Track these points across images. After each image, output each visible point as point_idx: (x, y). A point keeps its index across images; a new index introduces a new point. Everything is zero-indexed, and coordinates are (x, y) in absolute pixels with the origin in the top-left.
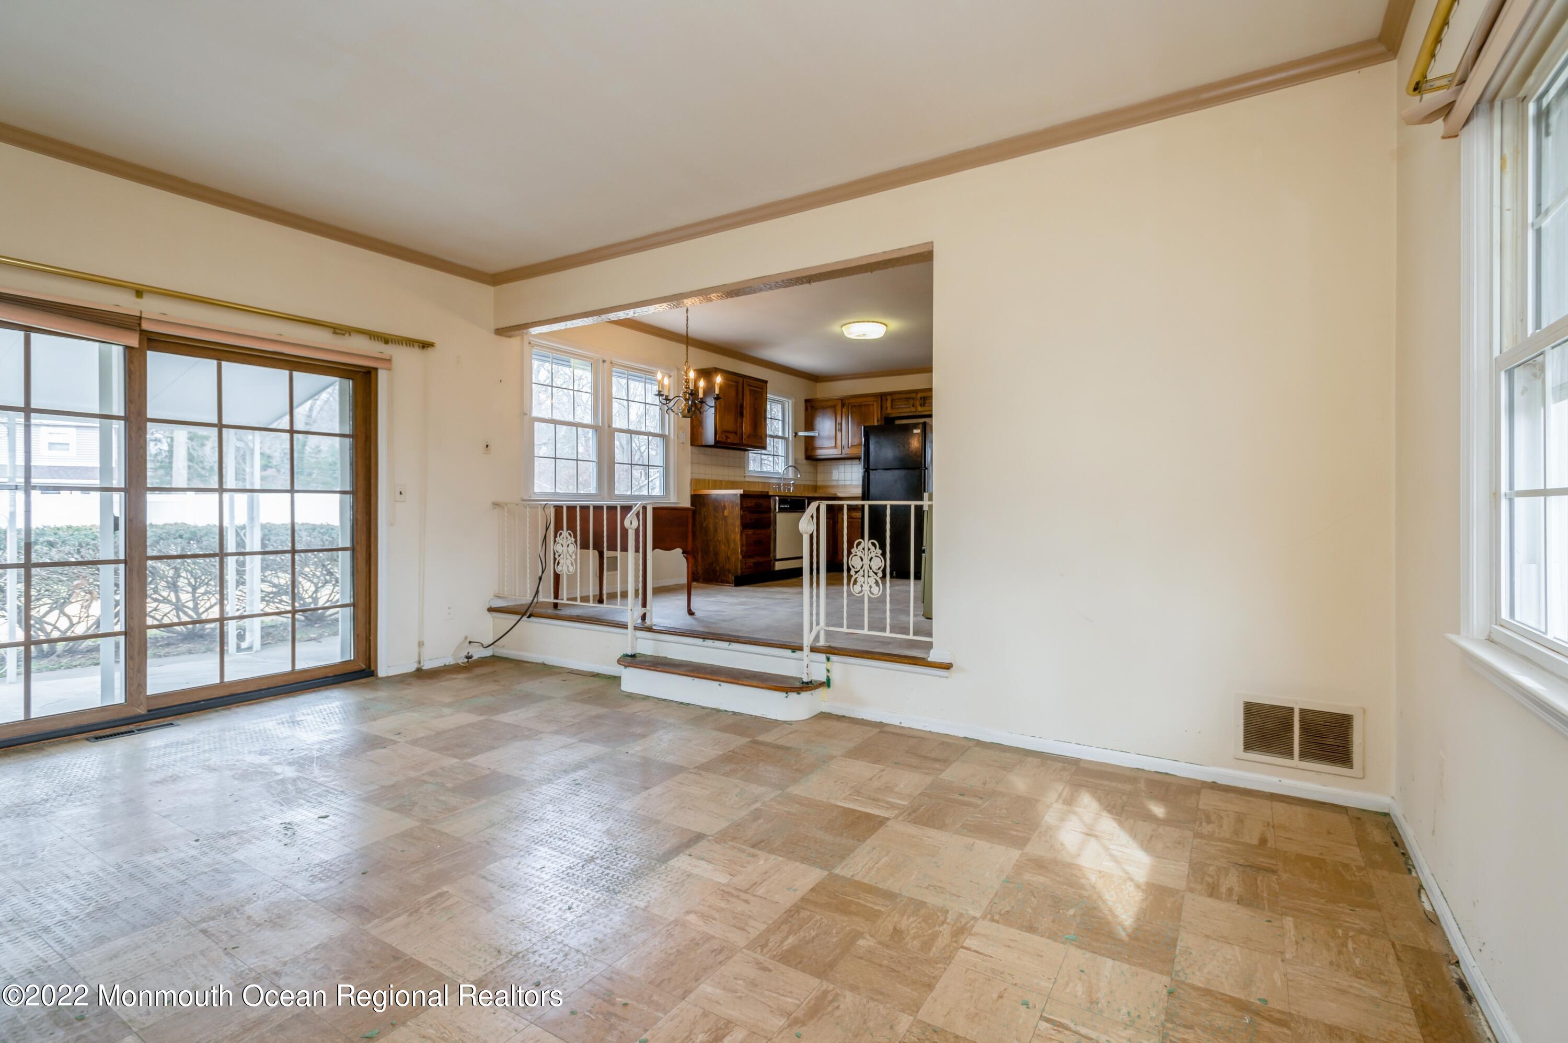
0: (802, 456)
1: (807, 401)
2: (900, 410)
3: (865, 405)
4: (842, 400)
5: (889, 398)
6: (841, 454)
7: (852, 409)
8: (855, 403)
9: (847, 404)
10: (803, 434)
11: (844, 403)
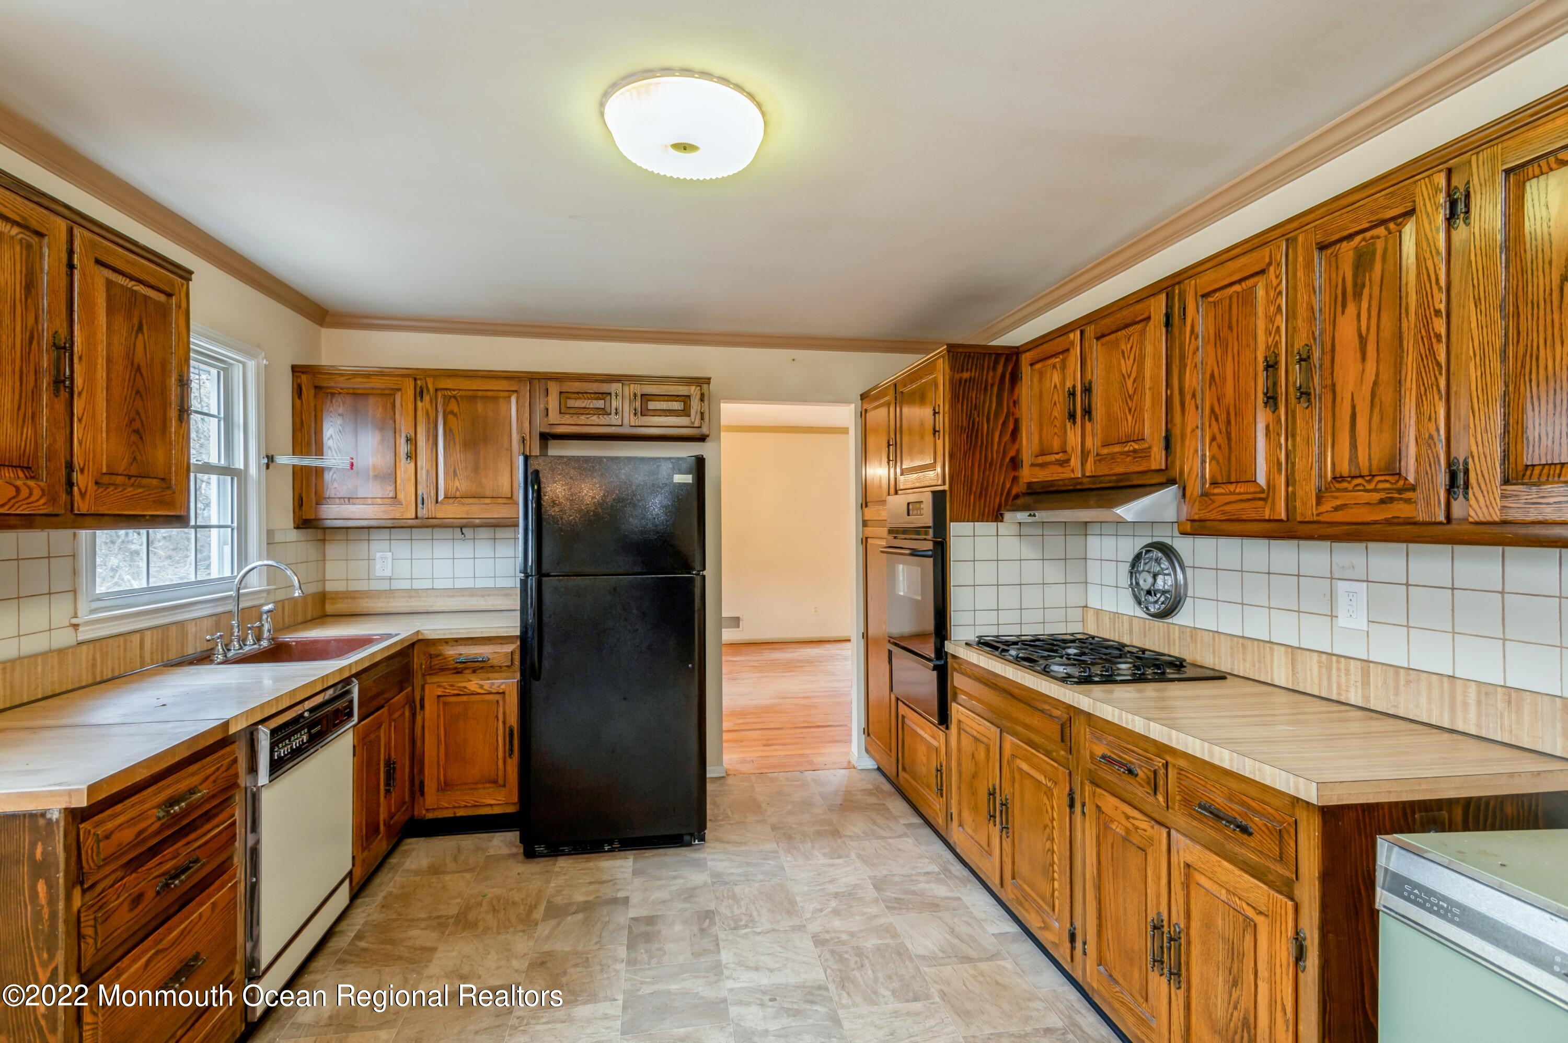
0: (285, 519)
1: (298, 372)
2: (583, 420)
3: (484, 398)
4: (415, 379)
5: (554, 389)
6: (417, 518)
7: (445, 404)
8: (454, 390)
9: (432, 390)
10: (286, 460)
11: (421, 387)
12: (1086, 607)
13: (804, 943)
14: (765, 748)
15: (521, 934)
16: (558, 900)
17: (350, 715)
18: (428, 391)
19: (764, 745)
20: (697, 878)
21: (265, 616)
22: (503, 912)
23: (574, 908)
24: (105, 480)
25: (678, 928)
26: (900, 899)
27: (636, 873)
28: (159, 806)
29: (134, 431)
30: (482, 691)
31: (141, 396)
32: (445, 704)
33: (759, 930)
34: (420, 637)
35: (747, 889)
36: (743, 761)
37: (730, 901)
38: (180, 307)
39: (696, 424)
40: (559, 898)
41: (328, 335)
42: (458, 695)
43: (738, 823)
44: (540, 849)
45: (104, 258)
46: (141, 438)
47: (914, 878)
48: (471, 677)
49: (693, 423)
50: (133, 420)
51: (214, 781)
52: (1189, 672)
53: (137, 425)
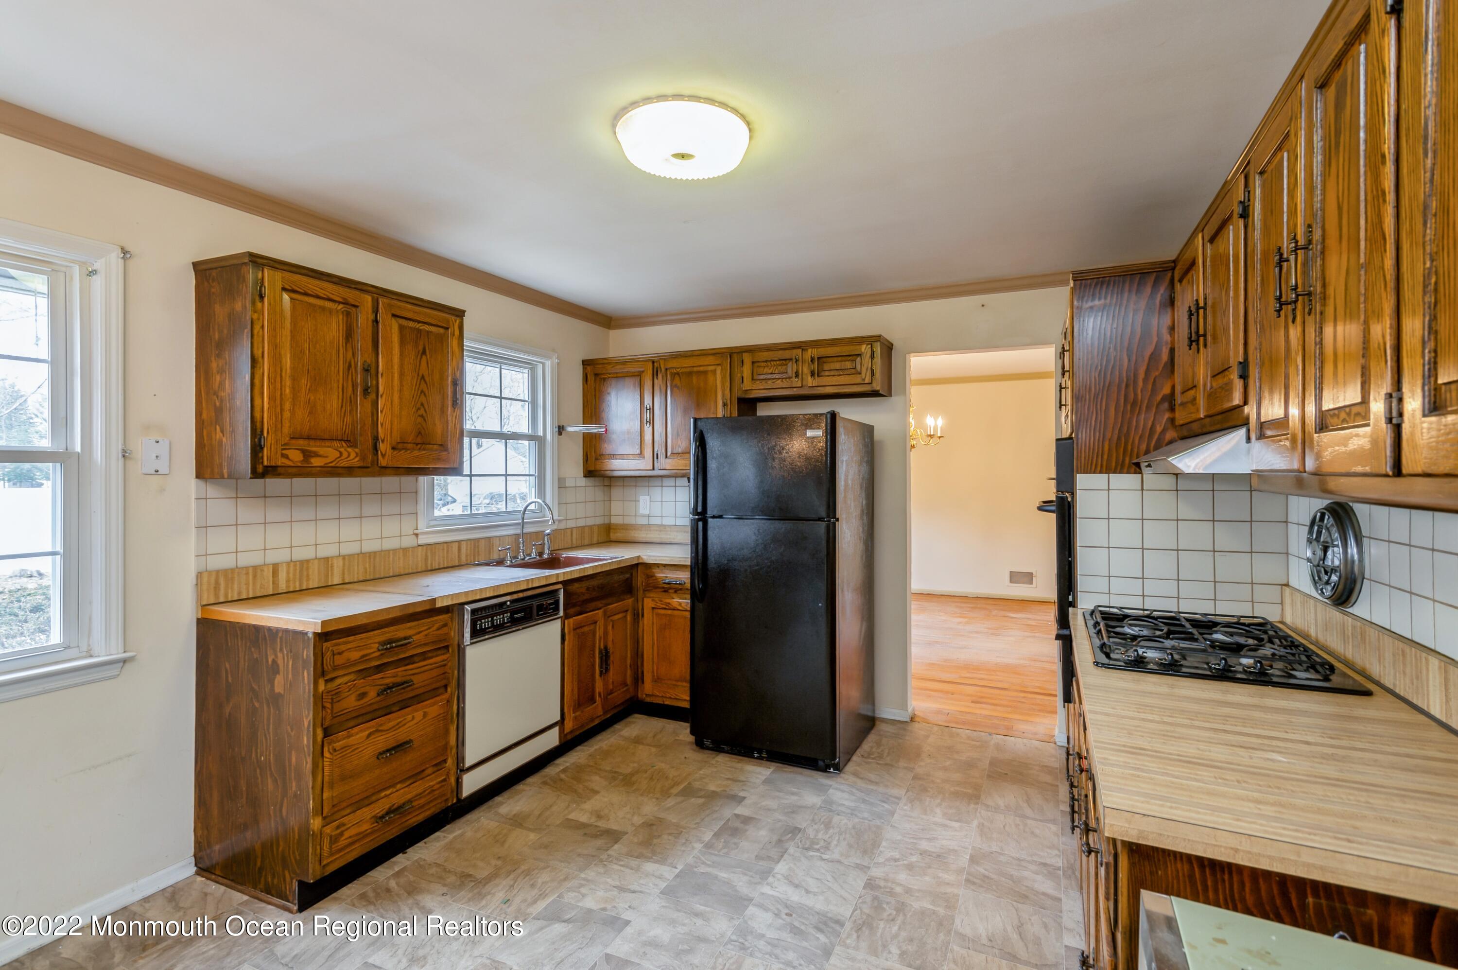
0: (574, 471)
1: (586, 363)
2: (770, 384)
3: (699, 372)
4: (653, 362)
5: (747, 359)
6: (653, 469)
7: (673, 380)
8: (678, 368)
9: (663, 369)
10: (577, 428)
11: (657, 368)
12: (1287, 585)
13: (857, 882)
14: (973, 705)
15: (654, 800)
16: (697, 785)
17: (557, 609)
18: (661, 371)
19: (973, 702)
20: (811, 799)
21: (546, 537)
22: (656, 781)
23: (702, 793)
24: (400, 446)
25: (763, 833)
26: (988, 877)
27: (766, 782)
28: (379, 643)
29: (419, 416)
30: (681, 608)
31: (425, 394)
32: (658, 615)
33: (824, 857)
34: (641, 561)
35: (845, 821)
36: (939, 712)
37: (822, 826)
38: (454, 335)
39: (867, 381)
40: (698, 783)
41: (615, 335)
42: (665, 609)
43: (886, 764)
44: (707, 743)
45: (398, 313)
46: (425, 420)
47: (1024, 864)
48: (674, 595)
49: (864, 380)
50: (419, 409)
51: (426, 635)
52: (1336, 680)
53: (422, 412)
